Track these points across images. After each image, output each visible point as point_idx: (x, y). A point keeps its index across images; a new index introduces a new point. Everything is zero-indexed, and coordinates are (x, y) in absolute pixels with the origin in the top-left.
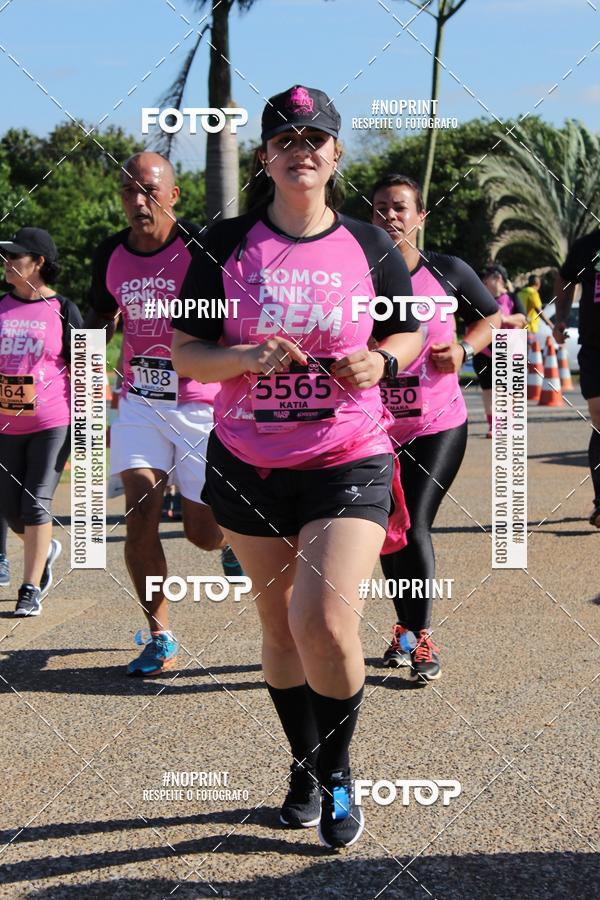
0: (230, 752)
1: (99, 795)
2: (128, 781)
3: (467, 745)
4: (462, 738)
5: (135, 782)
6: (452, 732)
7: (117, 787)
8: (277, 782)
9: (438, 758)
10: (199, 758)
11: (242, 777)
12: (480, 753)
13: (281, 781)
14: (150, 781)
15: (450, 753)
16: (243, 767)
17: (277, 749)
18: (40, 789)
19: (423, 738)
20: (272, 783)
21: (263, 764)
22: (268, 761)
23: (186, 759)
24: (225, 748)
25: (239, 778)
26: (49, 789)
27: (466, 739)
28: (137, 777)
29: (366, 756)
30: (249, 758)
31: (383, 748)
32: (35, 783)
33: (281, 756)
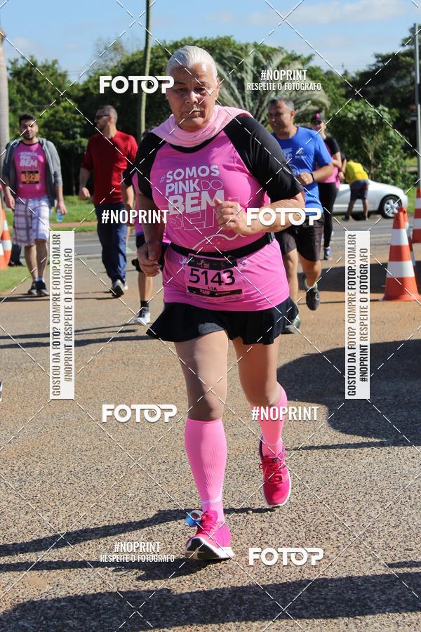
3: (140, 504)
4: (137, 499)
6: (130, 495)
9: (117, 515)
12: (149, 510)
15: (127, 511)
19: (109, 501)
27: (140, 499)
29: (64, 517)
31: (77, 510)
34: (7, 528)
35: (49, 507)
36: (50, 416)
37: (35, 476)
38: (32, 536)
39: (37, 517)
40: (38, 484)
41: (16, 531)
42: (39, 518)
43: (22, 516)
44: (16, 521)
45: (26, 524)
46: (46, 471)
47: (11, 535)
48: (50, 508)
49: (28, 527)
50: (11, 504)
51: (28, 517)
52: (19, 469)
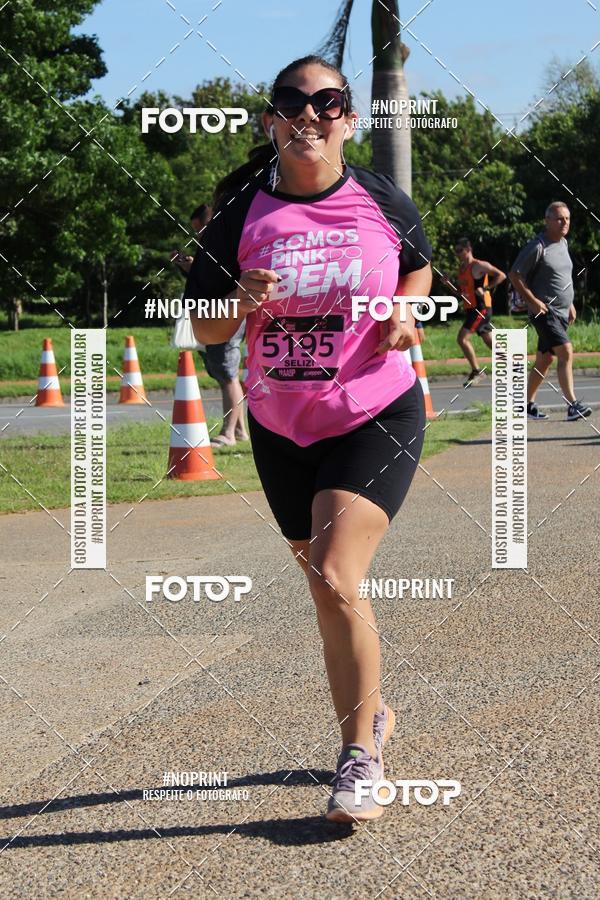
0: (429, 831)
1: (258, 891)
2: (296, 872)
5: (305, 872)
7: (281, 880)
8: (494, 871)
10: (389, 838)
11: (447, 864)
13: (499, 870)
14: (325, 871)
16: (448, 851)
17: (491, 825)
18: (180, 884)
20: (487, 872)
21: (472, 847)
22: (480, 842)
23: (371, 841)
24: (422, 825)
25: (443, 866)
26: (192, 883)
28: (308, 865)
30: (456, 838)
32: (174, 875)
33: (498, 835)
34: (511, 849)
35: (578, 815)
36: (545, 659)
37: (542, 760)
38: (559, 865)
39: (560, 833)
40: (551, 775)
41: (528, 855)
42: (565, 834)
43: (534, 828)
44: (525, 838)
45: (543, 843)
46: (560, 752)
47: (520, 861)
48: (582, 817)
49: (548, 849)
50: (510, 807)
51: (545, 831)
52: (511, 747)
